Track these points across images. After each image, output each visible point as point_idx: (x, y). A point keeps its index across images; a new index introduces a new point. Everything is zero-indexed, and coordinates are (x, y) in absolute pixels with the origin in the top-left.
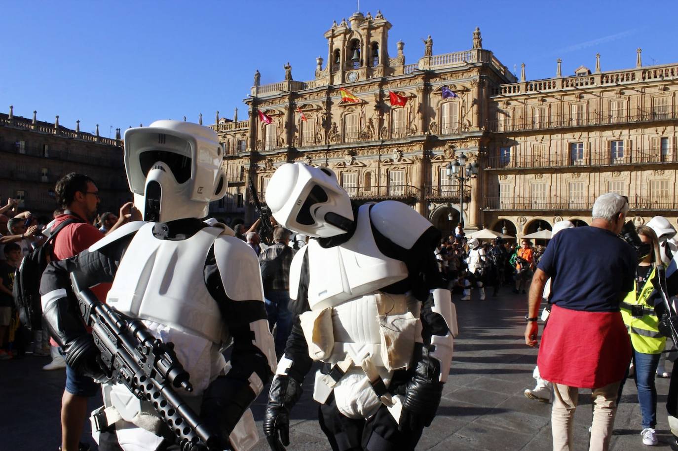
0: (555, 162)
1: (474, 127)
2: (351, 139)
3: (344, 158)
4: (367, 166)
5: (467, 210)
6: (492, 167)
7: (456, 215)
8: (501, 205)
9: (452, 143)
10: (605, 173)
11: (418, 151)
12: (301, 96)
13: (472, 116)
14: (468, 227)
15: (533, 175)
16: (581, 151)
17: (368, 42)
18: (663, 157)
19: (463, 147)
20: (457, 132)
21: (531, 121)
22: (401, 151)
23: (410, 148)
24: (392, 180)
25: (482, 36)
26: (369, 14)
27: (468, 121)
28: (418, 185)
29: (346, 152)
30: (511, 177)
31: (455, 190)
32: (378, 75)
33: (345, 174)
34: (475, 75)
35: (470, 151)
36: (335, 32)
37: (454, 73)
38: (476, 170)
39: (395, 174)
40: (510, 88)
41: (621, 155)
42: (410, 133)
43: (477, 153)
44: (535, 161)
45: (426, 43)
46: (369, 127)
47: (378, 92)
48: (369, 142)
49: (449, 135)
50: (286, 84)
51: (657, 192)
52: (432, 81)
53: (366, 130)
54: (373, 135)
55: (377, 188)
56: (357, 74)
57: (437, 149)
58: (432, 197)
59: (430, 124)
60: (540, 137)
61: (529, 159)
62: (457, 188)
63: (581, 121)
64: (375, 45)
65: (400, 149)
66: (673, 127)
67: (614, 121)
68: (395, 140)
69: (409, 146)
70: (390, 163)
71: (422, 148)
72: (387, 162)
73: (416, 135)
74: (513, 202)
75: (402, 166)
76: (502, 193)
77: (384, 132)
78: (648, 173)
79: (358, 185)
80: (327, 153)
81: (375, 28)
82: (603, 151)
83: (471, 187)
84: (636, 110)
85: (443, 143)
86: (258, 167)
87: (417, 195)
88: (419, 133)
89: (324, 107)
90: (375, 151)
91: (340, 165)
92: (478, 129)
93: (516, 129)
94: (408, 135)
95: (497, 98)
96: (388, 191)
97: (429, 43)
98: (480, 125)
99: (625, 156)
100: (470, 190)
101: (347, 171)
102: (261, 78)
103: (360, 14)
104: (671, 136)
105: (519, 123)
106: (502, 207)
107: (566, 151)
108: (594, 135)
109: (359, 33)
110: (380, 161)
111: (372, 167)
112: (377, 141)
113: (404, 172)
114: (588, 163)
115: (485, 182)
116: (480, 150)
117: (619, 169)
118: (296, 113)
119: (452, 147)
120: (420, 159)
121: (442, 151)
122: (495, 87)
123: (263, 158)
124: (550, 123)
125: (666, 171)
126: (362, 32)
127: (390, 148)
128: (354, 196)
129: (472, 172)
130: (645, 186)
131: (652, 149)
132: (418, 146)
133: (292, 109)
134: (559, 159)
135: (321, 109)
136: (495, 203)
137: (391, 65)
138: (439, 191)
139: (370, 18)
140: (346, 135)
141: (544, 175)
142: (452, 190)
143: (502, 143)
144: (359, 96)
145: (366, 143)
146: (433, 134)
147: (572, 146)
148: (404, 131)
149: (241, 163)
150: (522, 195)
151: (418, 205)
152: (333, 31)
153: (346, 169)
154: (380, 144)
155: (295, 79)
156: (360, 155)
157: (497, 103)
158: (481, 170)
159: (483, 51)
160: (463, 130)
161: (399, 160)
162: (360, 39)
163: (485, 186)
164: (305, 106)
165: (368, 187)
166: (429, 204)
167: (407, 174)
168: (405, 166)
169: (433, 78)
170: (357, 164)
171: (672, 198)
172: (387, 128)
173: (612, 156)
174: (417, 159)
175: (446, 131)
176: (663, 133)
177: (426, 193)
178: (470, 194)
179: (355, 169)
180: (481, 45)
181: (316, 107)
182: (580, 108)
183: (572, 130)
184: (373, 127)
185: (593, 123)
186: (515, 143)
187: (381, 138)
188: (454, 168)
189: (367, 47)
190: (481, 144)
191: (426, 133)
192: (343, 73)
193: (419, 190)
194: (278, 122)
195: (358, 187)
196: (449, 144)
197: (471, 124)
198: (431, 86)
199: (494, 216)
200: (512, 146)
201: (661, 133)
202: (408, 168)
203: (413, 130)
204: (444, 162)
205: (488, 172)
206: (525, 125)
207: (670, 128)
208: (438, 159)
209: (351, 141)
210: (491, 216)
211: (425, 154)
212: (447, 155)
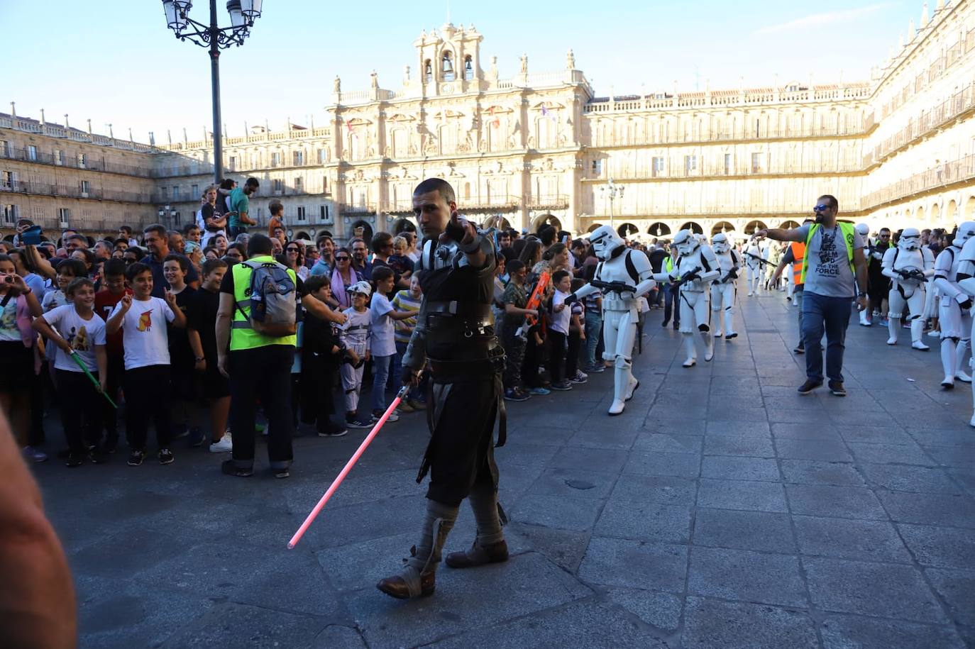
0: (640, 173)
1: (571, 142)
2: (449, 150)
3: (441, 169)
4: (467, 177)
6: (588, 178)
7: (555, 220)
9: (550, 156)
11: (518, 163)
12: (392, 105)
13: (569, 131)
16: (662, 164)
17: (462, 55)
18: (727, 170)
19: (560, 160)
20: (554, 146)
21: (619, 137)
22: (501, 163)
23: (510, 160)
25: (575, 57)
26: (462, 25)
27: (563, 135)
28: (520, 194)
29: (445, 163)
30: (603, 186)
31: (554, 199)
32: (474, 88)
34: (570, 94)
35: (567, 163)
36: (425, 42)
37: (548, 91)
40: (600, 106)
41: (694, 168)
42: (509, 147)
43: (574, 166)
44: (623, 172)
45: (522, 60)
46: (467, 139)
47: (475, 106)
48: (469, 154)
49: (547, 148)
50: (373, 92)
51: (723, 198)
52: (529, 98)
53: (464, 142)
54: (472, 147)
55: (478, 197)
56: (452, 86)
57: (536, 161)
58: (533, 205)
59: (529, 138)
60: (627, 151)
61: (618, 171)
62: (555, 197)
63: (662, 139)
64: (468, 58)
65: (500, 161)
66: (734, 145)
67: (689, 139)
70: (490, 174)
71: (522, 161)
72: (487, 173)
73: (515, 148)
74: (605, 209)
75: (502, 177)
77: (482, 145)
78: (715, 183)
80: (423, 164)
81: (468, 41)
82: (680, 164)
83: (568, 196)
84: (706, 131)
85: (541, 155)
86: (346, 178)
87: (518, 204)
88: (518, 146)
89: (419, 118)
90: (474, 162)
92: (574, 144)
93: (607, 144)
94: (507, 148)
95: (590, 115)
96: (489, 200)
97: (524, 61)
98: (575, 141)
99: (697, 169)
100: (568, 199)
102: (341, 84)
103: (451, 24)
104: (732, 153)
105: (610, 139)
107: (650, 164)
108: (673, 150)
109: (451, 43)
111: (472, 179)
112: (476, 153)
113: (505, 181)
114: (669, 175)
116: (577, 164)
117: (693, 179)
118: (386, 123)
119: (550, 160)
120: (520, 170)
121: (540, 163)
122: (586, 106)
123: (350, 167)
124: (636, 139)
125: (729, 182)
126: (455, 44)
127: (490, 160)
130: (714, 194)
131: (718, 162)
132: (518, 159)
133: (382, 118)
134: (644, 171)
135: (415, 119)
136: (590, 211)
137: (486, 79)
138: (539, 199)
139: (463, 30)
140: (443, 147)
142: (551, 199)
143: (595, 156)
144: (455, 108)
145: (465, 154)
146: (531, 148)
147: (654, 159)
148: (503, 145)
149: (323, 173)
151: (520, 213)
152: (423, 40)
154: (480, 155)
155: (381, 87)
156: (459, 166)
157: (589, 120)
158: (578, 180)
159: (576, 71)
160: (559, 144)
161: (499, 172)
162: (452, 49)
163: (580, 195)
164: (396, 115)
165: (467, 197)
166: (530, 212)
168: (505, 177)
169: (528, 94)
170: (456, 175)
172: (485, 141)
173: (687, 168)
174: (518, 170)
175: (543, 145)
177: (527, 201)
178: (568, 202)
179: (455, 180)
180: (574, 66)
181: (410, 118)
182: (661, 127)
183: (655, 146)
184: (471, 139)
185: (672, 140)
186: (606, 156)
187: (480, 150)
189: (461, 60)
190: (577, 157)
191: (525, 147)
192: (438, 84)
193: (521, 199)
194: (366, 132)
196: (547, 157)
197: (568, 139)
198: (528, 102)
199: (588, 221)
200: (604, 158)
201: (725, 151)
202: (508, 179)
203: (512, 143)
204: (542, 173)
205: (582, 182)
206: (615, 140)
207: (732, 146)
208: (537, 170)
209: (449, 152)
210: (586, 220)
211: (525, 166)
212: (546, 167)
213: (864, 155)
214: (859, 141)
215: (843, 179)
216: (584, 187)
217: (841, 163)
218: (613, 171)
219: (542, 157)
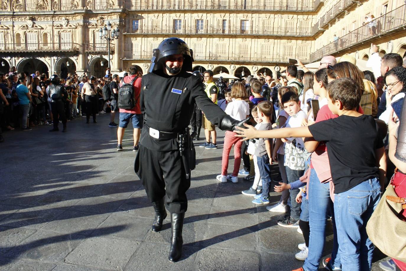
0: (165, 31)
1: (116, 6)
2: (31, 8)
3: (26, 22)
4: (44, 29)
5: (112, 59)
6: (128, 32)
7: (106, 62)
8: (133, 57)
9: (102, 16)
10: (193, 38)
11: (79, 20)
14: (113, 70)
15: (152, 38)
16: (180, 25)
18: (224, 31)
19: (109, 19)
20: (105, 8)
21: (151, 4)
23: (74, 17)
24: (62, 39)
27: (112, 2)
28: (81, 43)
29: (28, 18)
30: (139, 39)
31: (104, 47)
33: (28, 34)
35: (114, 21)
38: (118, 33)
39: (64, 34)
41: (202, 28)
42: (74, 8)
43: (118, 23)
44: (154, 29)
48: (44, 12)
49: (100, 10)
51: (220, 50)
53: (42, 3)
54: (47, 7)
55: (52, 44)
57: (92, 19)
58: (90, 51)
59: (87, 2)
60: (156, 15)
61: (150, 29)
62: (106, 45)
63: (180, 7)
65: (67, 18)
66: (229, 14)
67: (199, 8)
68: (63, 11)
69: (74, 16)
70: (60, 28)
71: (82, 18)
72: (58, 26)
73: (78, 9)
74: (140, 55)
75: (69, 30)
76: (134, 49)
77: (55, 6)
78: (216, 40)
79: (39, 42)
80: (13, 17)
82: (192, 25)
83: (114, 45)
84: (210, 2)
85: (96, 15)
87: (80, 49)
88: (80, 7)
90: (49, 18)
91: (24, 27)
92: (119, 7)
93: (142, 9)
94: (72, 8)
96: (60, 46)
98: (120, 5)
99: (204, 29)
100: (114, 47)
101: (30, 32)
104: (228, 19)
105: (144, 5)
106: (134, 58)
107: (172, 24)
108: (188, 15)
110: (53, 26)
111: (48, 29)
112: (50, 12)
113: (71, 33)
114: (184, 32)
115: (123, 42)
116: (120, 22)
117: (201, 36)
119: (102, 18)
120: (81, 25)
121: (95, 21)
124: (162, 6)
125: (225, 39)
127: (60, 17)
128: (36, 50)
129: (115, 34)
130: (214, 47)
131: (218, 25)
132: (79, 16)
134: (168, 29)
136: (130, 56)
138: (94, 47)
140: (27, 5)
141: (159, 38)
142: (103, 46)
143: (134, 17)
145: (42, 12)
146: (89, 9)
147: (175, 21)
148: (69, 5)
150: (146, 50)
151: (81, 56)
153: (28, 30)
154: (53, 13)
156: (39, 20)
158: (121, 33)
160: (109, 7)
161: (67, 26)
163: (123, 44)
165: (46, 43)
166: (88, 55)
167: (72, 35)
168: (71, 30)
170: (36, 27)
171: (228, 54)
172: (57, 3)
173: (197, 29)
174: (79, 25)
175: (97, 8)
176: (224, 17)
177: (86, 48)
178: (114, 49)
179: (35, 30)
183: (175, 11)
185: (187, 8)
186: (142, 18)
187: (53, 10)
188: (104, 31)
190: (120, 17)
191: (85, 8)
193: (81, 46)
195: (39, 43)
196: (100, 16)
197: (114, 4)
199: (129, 63)
200: (140, 19)
201: (223, 17)
202: (73, 31)
203: (75, 5)
204: (97, 28)
205: (125, 35)
206: (148, 6)
207: (227, 15)
208: (93, 26)
209: (30, 10)
210: (127, 63)
211: (84, 22)
212: (99, 23)
213: (313, 25)
214: (310, 16)
215: (299, 42)
216: (126, 39)
217: (298, 31)
218: (146, 29)
219: (96, 17)
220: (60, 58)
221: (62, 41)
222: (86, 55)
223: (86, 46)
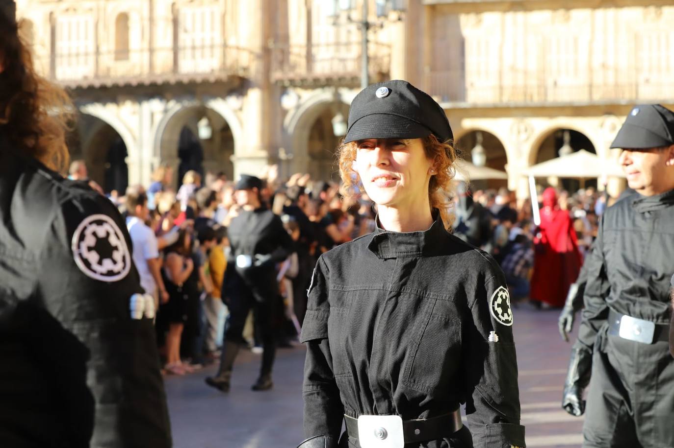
8: (469, 93)
24: (186, 32)
28: (255, 44)
30: (491, 19)
33: (62, 20)
39: (193, 15)
55: (147, 53)
58: (291, 75)
62: (355, 51)
74: (497, 83)
76: (471, 61)
79: (98, 48)
83: (389, 46)
87: (252, 69)
96: (176, 61)
101: (67, 10)
106: (472, 97)
115: (426, 32)
128: (86, 77)
129: (391, 5)
136: (457, 89)
138: (310, 58)
141: (575, 12)
150: (521, 66)
151: (255, 96)
165: (122, 52)
166: (284, 94)
167: (224, 16)
177: (274, 64)
193: (259, 57)
195: (97, 52)
205: (432, 7)
220: (174, 106)
221: (185, 39)
222: (278, 91)
223: (276, 56)
